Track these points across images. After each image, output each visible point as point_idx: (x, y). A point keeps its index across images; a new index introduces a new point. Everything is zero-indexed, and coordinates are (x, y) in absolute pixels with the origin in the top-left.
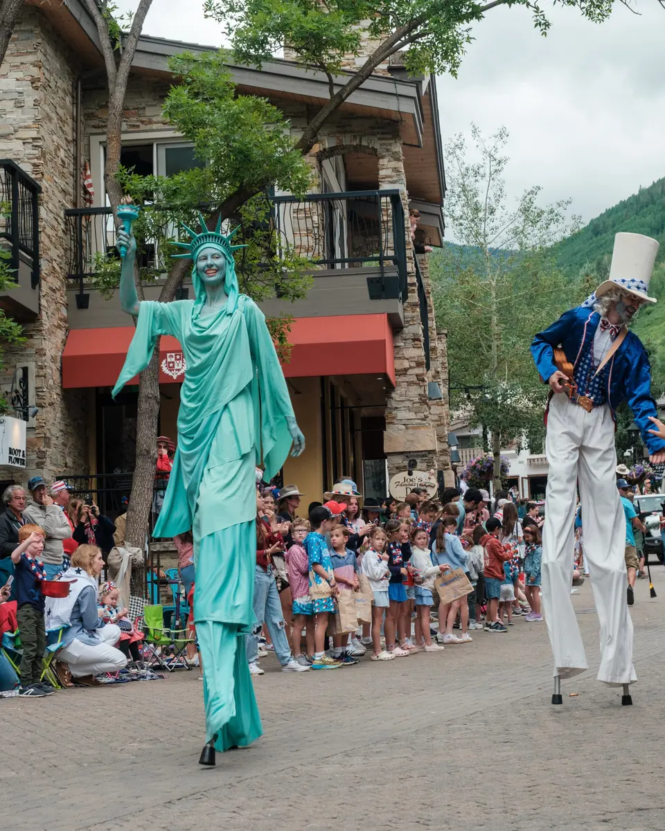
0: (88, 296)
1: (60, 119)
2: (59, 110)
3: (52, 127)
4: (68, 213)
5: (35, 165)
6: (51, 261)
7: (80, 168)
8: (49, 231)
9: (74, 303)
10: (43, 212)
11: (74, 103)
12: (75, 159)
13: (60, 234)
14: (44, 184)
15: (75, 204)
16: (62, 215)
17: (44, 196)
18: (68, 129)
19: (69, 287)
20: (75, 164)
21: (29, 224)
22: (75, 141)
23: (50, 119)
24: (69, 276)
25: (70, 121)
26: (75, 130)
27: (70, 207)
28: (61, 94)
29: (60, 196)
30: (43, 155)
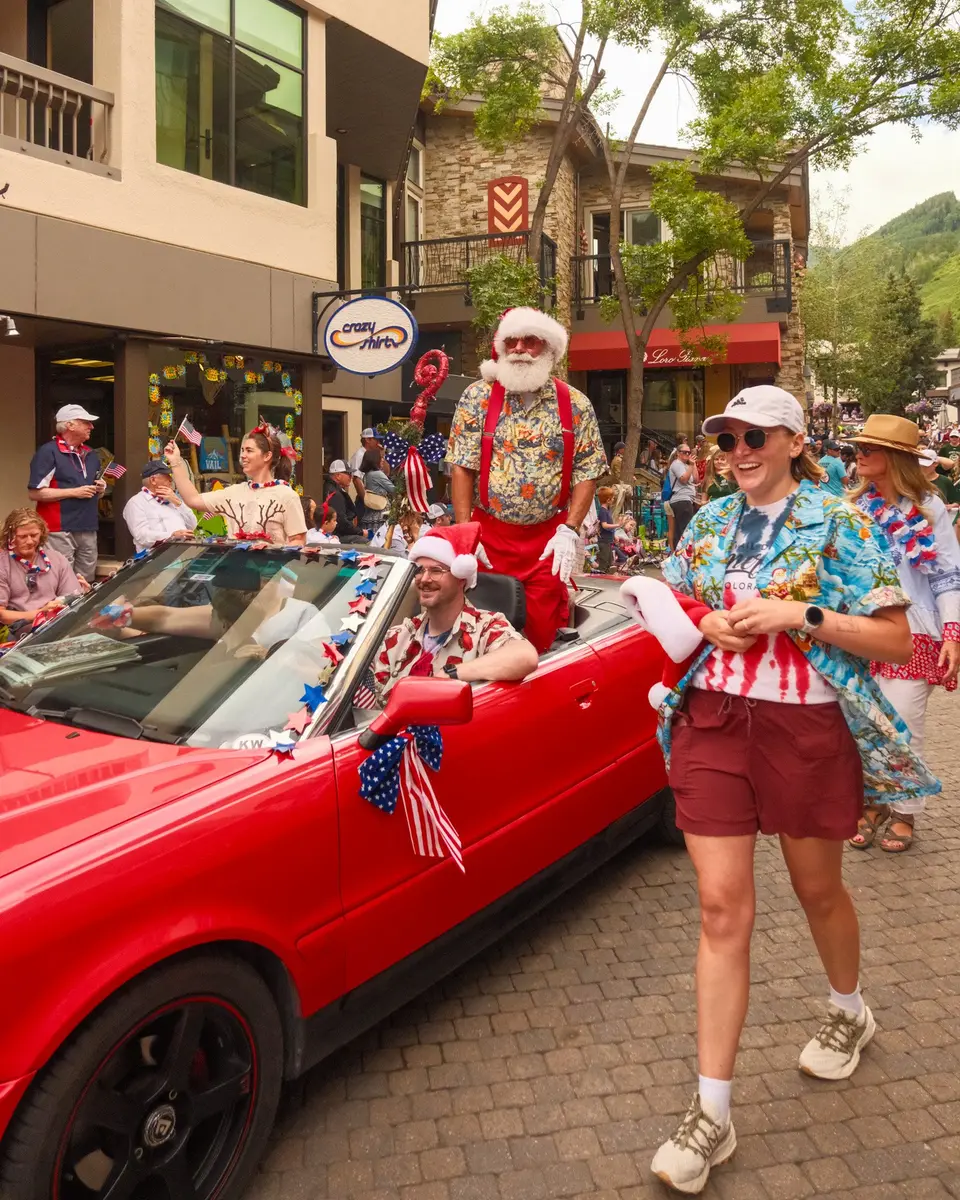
0: (583, 312)
1: (567, 199)
2: (567, 193)
3: (562, 204)
4: (571, 259)
5: (553, 231)
6: (562, 291)
7: (578, 229)
8: (561, 272)
9: (576, 317)
10: (558, 260)
11: (575, 187)
12: (576, 224)
13: (567, 273)
14: (559, 242)
15: (576, 253)
16: (568, 260)
17: (558, 250)
18: (571, 204)
19: (571, 306)
20: (576, 227)
21: (550, 266)
22: (576, 212)
23: (562, 200)
24: (572, 299)
25: (572, 199)
26: (576, 204)
27: (572, 255)
28: (568, 182)
29: (567, 249)
30: (558, 223)
